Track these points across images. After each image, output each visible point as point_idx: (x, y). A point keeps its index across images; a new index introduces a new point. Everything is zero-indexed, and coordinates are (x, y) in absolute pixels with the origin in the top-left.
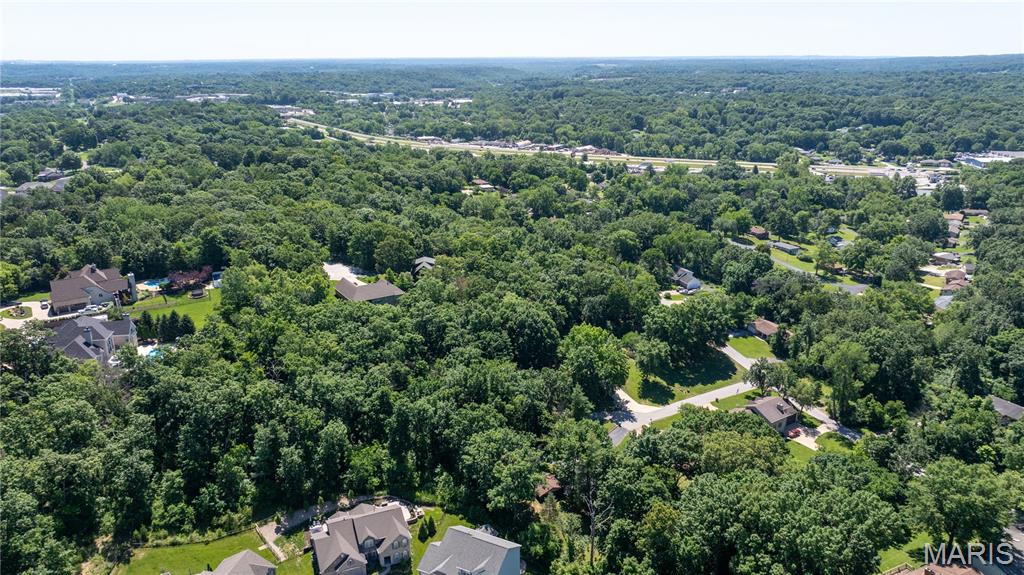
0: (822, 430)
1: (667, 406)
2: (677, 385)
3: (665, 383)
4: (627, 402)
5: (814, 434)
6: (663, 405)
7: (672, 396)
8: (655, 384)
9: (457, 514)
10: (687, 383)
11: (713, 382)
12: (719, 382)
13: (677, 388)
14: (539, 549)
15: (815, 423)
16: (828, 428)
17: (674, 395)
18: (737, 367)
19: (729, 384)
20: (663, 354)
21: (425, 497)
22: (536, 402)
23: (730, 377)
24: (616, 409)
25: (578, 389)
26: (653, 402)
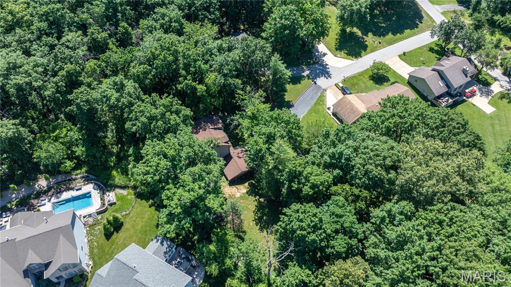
0: (496, 88)
1: (360, 59)
2: (370, 34)
3: (359, 33)
4: (325, 54)
5: (488, 93)
6: (356, 57)
7: (365, 47)
8: (352, 34)
9: (147, 199)
10: (380, 32)
11: (401, 32)
12: (407, 31)
13: (370, 39)
14: (214, 269)
15: (490, 80)
16: (502, 87)
17: (367, 46)
18: (424, 15)
19: (415, 34)
20: (363, 10)
21: (118, 178)
22: (231, 81)
23: (417, 26)
24: (314, 63)
25: (276, 56)
26: (348, 54)
